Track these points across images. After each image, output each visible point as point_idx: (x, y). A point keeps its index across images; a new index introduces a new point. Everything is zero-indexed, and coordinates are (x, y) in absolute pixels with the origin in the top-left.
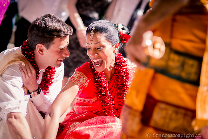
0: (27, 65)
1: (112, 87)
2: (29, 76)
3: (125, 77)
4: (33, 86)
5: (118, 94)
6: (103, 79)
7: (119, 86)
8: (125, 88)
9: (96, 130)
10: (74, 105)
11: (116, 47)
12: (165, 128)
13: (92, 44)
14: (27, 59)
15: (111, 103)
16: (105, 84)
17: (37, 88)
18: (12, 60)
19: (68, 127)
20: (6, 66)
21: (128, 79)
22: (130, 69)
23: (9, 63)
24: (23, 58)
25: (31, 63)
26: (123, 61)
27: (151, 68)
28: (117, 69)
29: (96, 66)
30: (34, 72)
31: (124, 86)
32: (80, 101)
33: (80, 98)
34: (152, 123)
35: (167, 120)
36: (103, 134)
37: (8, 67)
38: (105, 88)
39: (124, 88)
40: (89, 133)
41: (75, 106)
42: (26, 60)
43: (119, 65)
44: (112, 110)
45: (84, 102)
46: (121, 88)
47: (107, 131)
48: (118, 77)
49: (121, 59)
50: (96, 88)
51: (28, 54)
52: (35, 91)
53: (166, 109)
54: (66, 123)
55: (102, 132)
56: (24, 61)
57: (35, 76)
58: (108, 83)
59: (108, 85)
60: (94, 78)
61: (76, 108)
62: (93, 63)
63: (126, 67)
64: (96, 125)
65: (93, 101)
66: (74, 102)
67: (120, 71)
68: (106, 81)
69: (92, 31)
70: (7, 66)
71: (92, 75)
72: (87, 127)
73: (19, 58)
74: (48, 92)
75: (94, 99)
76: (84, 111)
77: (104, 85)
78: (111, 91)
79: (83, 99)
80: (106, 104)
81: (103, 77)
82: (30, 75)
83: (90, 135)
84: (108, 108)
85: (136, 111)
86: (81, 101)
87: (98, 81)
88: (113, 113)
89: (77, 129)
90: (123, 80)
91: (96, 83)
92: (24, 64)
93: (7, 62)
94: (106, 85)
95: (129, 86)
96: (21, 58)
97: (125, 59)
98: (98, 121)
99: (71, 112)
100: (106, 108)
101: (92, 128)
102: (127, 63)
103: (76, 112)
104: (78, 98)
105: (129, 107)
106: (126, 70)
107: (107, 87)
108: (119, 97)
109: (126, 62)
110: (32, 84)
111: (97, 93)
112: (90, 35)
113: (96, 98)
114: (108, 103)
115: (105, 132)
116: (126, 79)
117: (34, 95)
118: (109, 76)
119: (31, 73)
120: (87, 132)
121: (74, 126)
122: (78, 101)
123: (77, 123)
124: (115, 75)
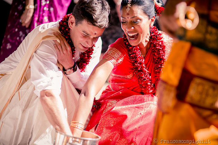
0: (62, 42)
1: (149, 61)
2: (64, 54)
3: (162, 50)
4: (68, 63)
5: (155, 68)
6: (138, 55)
7: (156, 60)
8: (163, 62)
9: (134, 110)
10: (109, 82)
11: (152, 20)
12: (201, 104)
13: (128, 18)
14: (63, 35)
15: (148, 79)
16: (141, 59)
17: (73, 66)
18: (47, 36)
19: (105, 106)
20: (40, 41)
21: (164, 52)
22: (166, 42)
23: (43, 38)
24: (59, 34)
25: (66, 40)
26: (158, 33)
27: (187, 41)
28: (152, 43)
29: (131, 39)
30: (69, 49)
31: (161, 60)
32: (115, 78)
33: (115, 75)
34: (188, 99)
35: (204, 96)
36: (141, 114)
37: (43, 43)
38: (141, 63)
39: (161, 62)
40: (126, 114)
41: (111, 82)
42: (62, 37)
43: (154, 38)
44: (149, 86)
45: (120, 79)
46: (158, 62)
47: (145, 111)
48: (154, 51)
49: (156, 32)
50: (132, 64)
51: (65, 30)
52: (71, 68)
53: (202, 84)
54: (103, 101)
55: (140, 113)
56: (59, 37)
57: (70, 52)
58: (144, 57)
59: (144, 60)
60: (129, 54)
61: (111, 85)
62: (128, 38)
63: (161, 40)
64: (133, 104)
65: (129, 77)
66: (109, 79)
67: (156, 45)
68: (142, 56)
69: (128, 3)
70: (42, 41)
71: (127, 51)
72: (124, 107)
73: (54, 35)
74: (84, 71)
75: (131, 75)
76: (121, 88)
77: (140, 61)
78: (147, 66)
79: (119, 75)
80: (143, 80)
81: (138, 53)
82: (65, 52)
83: (128, 116)
84: (145, 84)
85: (171, 86)
86: (117, 78)
87: (134, 57)
88: (150, 89)
89: (114, 109)
90: (159, 54)
91: (131, 59)
92: (58, 41)
93: (42, 37)
94: (142, 61)
95: (166, 60)
96: (56, 34)
97: (160, 32)
98: (135, 100)
99: (107, 90)
100: (143, 84)
101: (129, 108)
102: (162, 36)
103: (112, 89)
104: (114, 75)
105: (165, 82)
106: (162, 43)
107: (143, 62)
108: (156, 72)
109: (161, 34)
110: (67, 61)
111: (133, 69)
112: (127, 8)
113: (132, 74)
114: (145, 79)
115: (143, 112)
116: (163, 52)
117: (70, 72)
118: (145, 50)
119: (67, 50)
120: (124, 112)
121: (111, 104)
122: (113, 78)
123: (114, 101)
124: (151, 49)
